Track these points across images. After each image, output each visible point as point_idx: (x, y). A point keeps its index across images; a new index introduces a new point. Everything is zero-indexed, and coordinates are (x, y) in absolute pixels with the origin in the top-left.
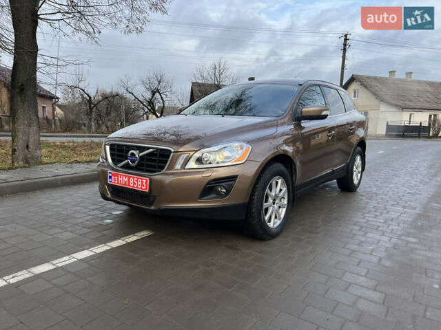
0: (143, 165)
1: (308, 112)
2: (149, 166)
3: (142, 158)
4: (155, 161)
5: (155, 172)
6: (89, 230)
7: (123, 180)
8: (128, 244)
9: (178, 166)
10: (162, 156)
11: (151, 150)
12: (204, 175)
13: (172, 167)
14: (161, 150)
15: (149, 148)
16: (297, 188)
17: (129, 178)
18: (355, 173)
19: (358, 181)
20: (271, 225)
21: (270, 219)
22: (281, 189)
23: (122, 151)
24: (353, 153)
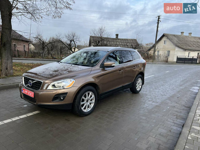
0: (33, 86)
1: (108, 64)
2: (35, 87)
3: (33, 83)
5: (37, 89)
6: (16, 110)
7: (26, 92)
8: (28, 117)
9: (45, 88)
10: (39, 83)
11: (36, 81)
12: (53, 92)
13: (42, 88)
14: (39, 81)
15: (35, 80)
16: (101, 95)
17: (28, 91)
18: (138, 86)
19: (139, 89)
20: (85, 111)
21: (85, 108)
22: (91, 96)
23: (27, 80)
24: (136, 78)
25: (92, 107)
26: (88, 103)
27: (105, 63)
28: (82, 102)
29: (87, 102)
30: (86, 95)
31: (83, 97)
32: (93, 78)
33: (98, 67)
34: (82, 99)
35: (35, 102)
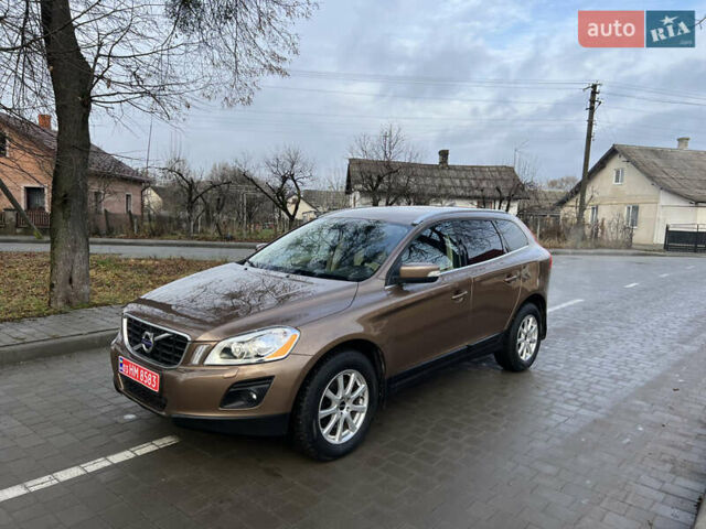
0: (157, 352)
1: (416, 271)
2: (164, 355)
3: (157, 343)
4: (170, 349)
5: (169, 364)
7: (133, 371)
8: (137, 458)
9: (196, 361)
10: (178, 344)
11: (166, 334)
12: (226, 375)
13: (187, 362)
14: (179, 336)
15: (164, 332)
16: (391, 380)
17: (140, 369)
18: (523, 344)
19: (529, 356)
20: (335, 440)
21: (333, 432)
22: (355, 387)
23: (138, 329)
24: (515, 316)
25: (358, 426)
26: (344, 411)
27: (403, 268)
28: (322, 409)
29: (342, 409)
30: (336, 382)
31: (328, 393)
32: (360, 321)
33: (377, 282)
34: (325, 397)
35: (163, 407)
